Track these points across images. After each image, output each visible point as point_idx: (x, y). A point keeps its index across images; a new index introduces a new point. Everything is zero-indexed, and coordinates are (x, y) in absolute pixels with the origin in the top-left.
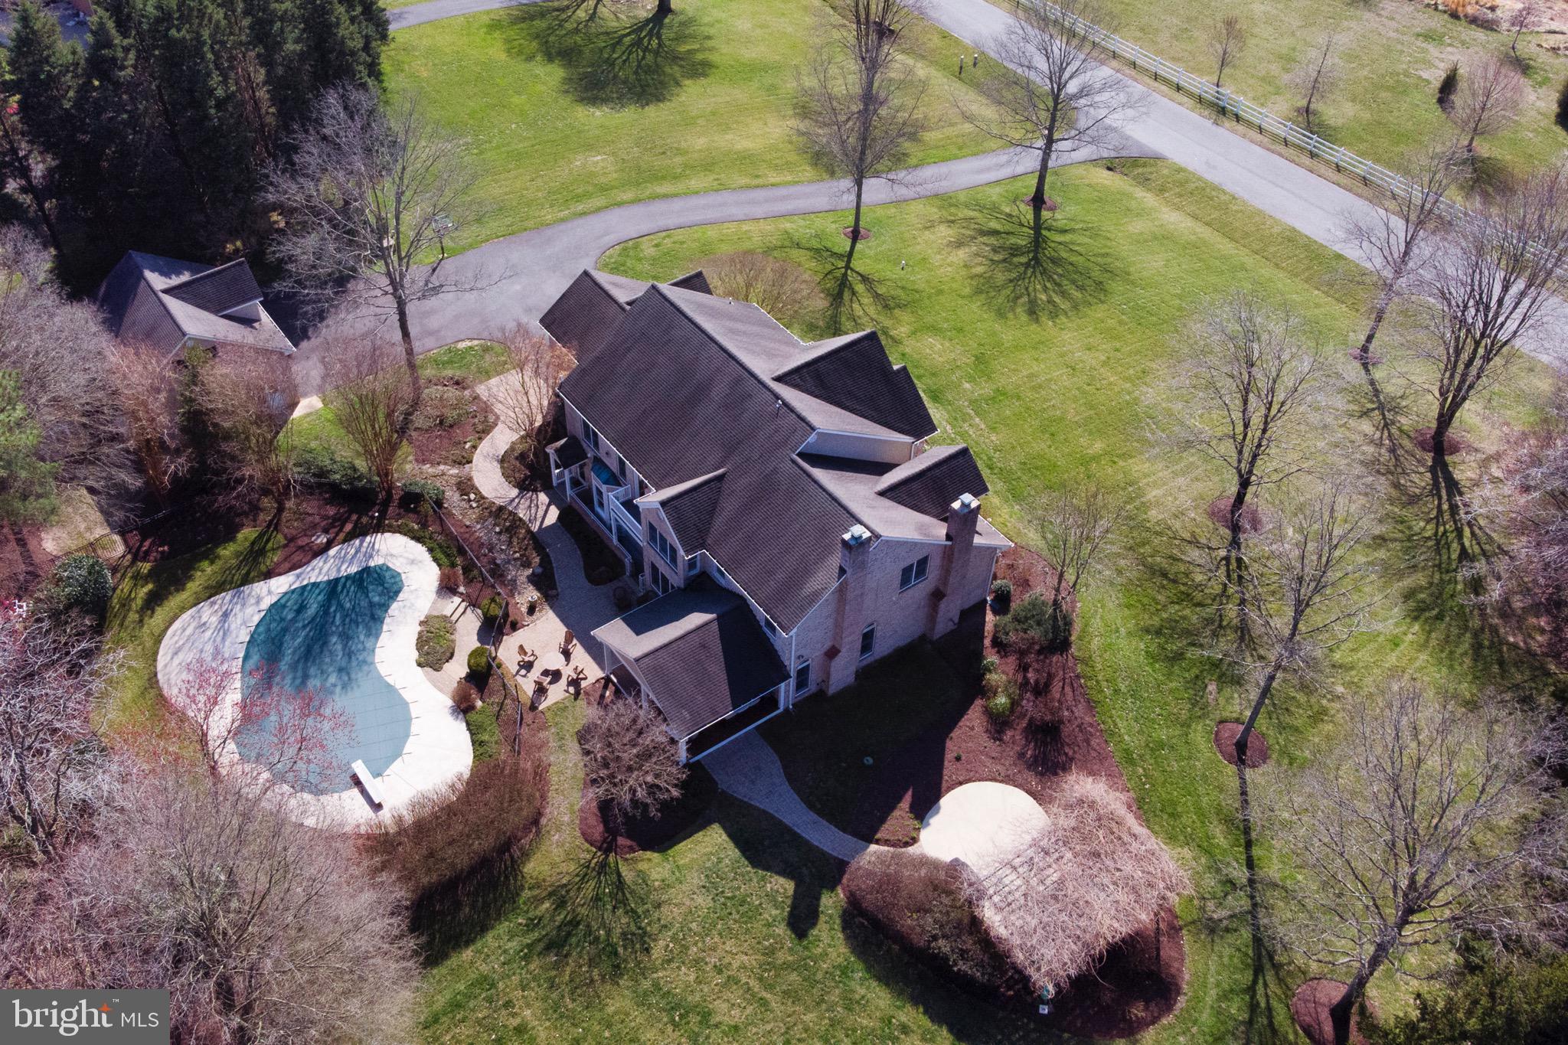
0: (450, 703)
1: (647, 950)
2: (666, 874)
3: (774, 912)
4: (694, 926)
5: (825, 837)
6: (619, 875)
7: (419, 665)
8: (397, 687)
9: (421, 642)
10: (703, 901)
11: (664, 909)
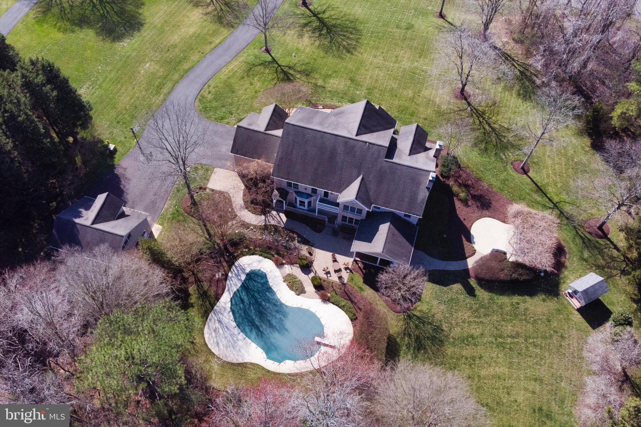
0: (320, 300)
1: (442, 330)
2: (427, 307)
3: (462, 296)
4: (447, 315)
5: (453, 266)
6: (416, 316)
7: (298, 295)
8: (299, 306)
9: (291, 287)
10: (442, 307)
11: (436, 316)
